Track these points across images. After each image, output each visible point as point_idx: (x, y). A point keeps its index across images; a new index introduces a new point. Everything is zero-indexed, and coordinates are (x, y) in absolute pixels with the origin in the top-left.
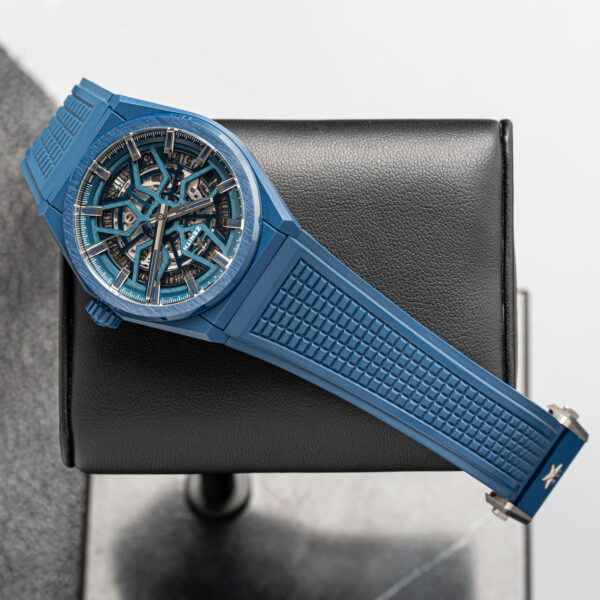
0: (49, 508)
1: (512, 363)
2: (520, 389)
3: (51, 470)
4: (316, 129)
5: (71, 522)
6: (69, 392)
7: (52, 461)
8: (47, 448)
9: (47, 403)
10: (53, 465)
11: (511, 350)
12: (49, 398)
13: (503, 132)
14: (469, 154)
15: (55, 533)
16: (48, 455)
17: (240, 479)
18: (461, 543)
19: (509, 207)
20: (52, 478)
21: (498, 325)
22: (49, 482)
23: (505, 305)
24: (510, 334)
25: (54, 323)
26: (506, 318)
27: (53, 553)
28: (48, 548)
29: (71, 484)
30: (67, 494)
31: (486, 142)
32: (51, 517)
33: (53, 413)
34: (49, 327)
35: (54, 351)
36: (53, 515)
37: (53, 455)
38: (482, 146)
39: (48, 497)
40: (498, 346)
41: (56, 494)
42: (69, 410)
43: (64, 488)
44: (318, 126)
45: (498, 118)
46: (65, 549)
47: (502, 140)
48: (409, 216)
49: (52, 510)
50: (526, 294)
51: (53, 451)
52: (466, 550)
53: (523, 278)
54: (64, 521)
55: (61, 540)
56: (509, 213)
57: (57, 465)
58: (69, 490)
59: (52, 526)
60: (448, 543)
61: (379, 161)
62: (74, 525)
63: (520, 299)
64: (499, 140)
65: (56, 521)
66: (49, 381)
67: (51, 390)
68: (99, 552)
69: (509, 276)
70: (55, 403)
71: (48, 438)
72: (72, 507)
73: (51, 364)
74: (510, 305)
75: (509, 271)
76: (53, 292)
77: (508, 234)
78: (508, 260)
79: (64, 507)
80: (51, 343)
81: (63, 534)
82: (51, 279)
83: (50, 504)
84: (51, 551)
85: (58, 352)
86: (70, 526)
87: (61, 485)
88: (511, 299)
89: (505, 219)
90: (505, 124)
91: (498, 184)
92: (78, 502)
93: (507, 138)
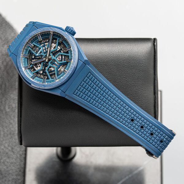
0: (14, 156)
1: (157, 113)
2: (159, 121)
3: (14, 144)
4: (97, 41)
5: (20, 160)
6: (21, 122)
7: (15, 141)
8: (13, 137)
9: (13, 123)
10: (15, 142)
11: (157, 109)
12: (14, 122)
13: (154, 42)
14: (144, 49)
15: (15, 163)
16: (13, 139)
17: (73, 149)
18: (141, 168)
19: (156, 65)
20: (14, 146)
21: (153, 101)
22: (14, 148)
23: (155, 95)
24: (156, 104)
25: (16, 99)
26: (155, 99)
27: (15, 169)
28: (13, 168)
29: (20, 148)
30: (19, 151)
31: (149, 45)
32: (14, 158)
33: (15, 126)
34: (14, 100)
35: (16, 107)
36: (15, 158)
37: (15, 139)
38: (147, 46)
39: (13, 152)
40: (152, 108)
41: (16, 151)
42: (21, 127)
43: (18, 149)
44: (97, 40)
45: (153, 38)
46: (18, 168)
47: (154, 45)
48: (125, 68)
49: (15, 156)
50: (161, 91)
51: (15, 138)
52: (143, 170)
53: (160, 87)
54: (18, 160)
55: (17, 166)
56: (156, 67)
57: (16, 142)
58: (20, 150)
59: (14, 161)
60: (137, 168)
61: (116, 51)
62: (21, 161)
63: (159, 93)
64: (153, 44)
65: (16, 160)
66: (14, 117)
67: (14, 119)
68: (29, 171)
69: (156, 86)
70: (16, 123)
71: (14, 134)
72: (21, 155)
73: (15, 111)
74: (156, 95)
75: (156, 84)
76: (15, 89)
77: (156, 73)
78: (156, 81)
79: (18, 156)
80: (14, 105)
81: (18, 164)
82: (15, 85)
83: (14, 154)
84: (14, 169)
85: (17, 107)
86: (20, 161)
87: (17, 148)
88: (157, 93)
89: (155, 69)
90: (155, 39)
91: (153, 58)
92: (23, 154)
93: (155, 44)
